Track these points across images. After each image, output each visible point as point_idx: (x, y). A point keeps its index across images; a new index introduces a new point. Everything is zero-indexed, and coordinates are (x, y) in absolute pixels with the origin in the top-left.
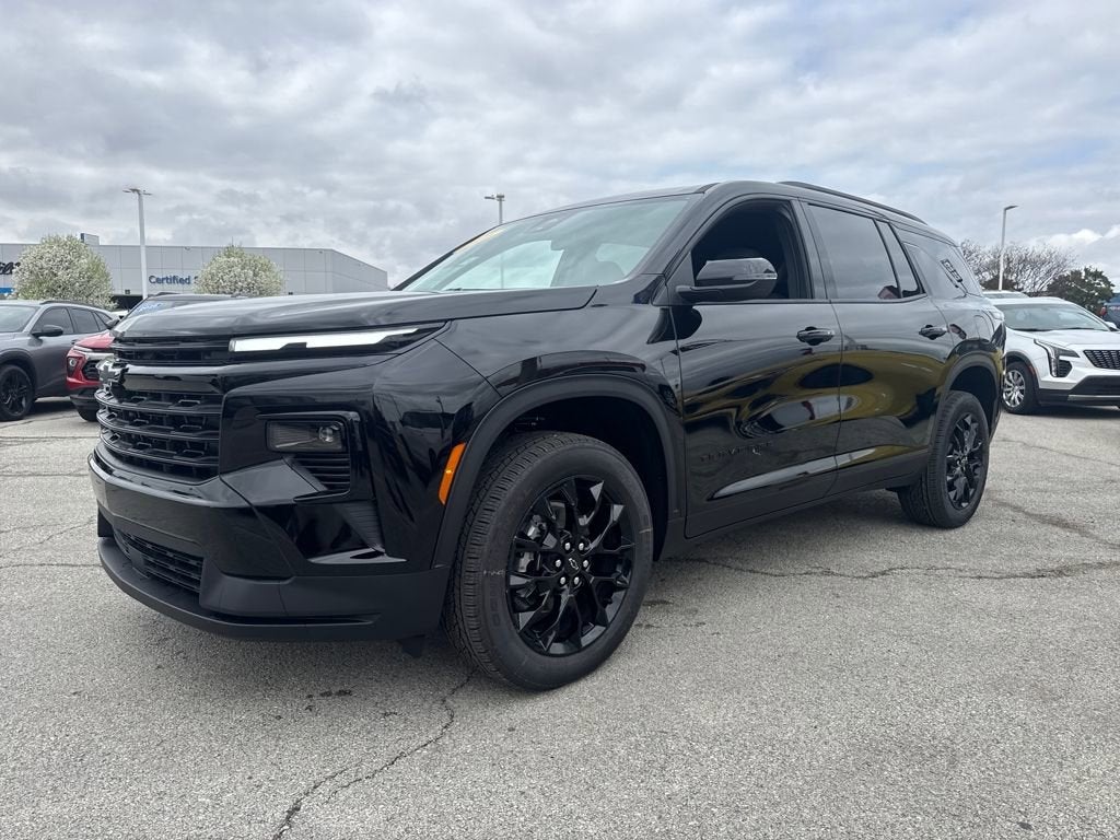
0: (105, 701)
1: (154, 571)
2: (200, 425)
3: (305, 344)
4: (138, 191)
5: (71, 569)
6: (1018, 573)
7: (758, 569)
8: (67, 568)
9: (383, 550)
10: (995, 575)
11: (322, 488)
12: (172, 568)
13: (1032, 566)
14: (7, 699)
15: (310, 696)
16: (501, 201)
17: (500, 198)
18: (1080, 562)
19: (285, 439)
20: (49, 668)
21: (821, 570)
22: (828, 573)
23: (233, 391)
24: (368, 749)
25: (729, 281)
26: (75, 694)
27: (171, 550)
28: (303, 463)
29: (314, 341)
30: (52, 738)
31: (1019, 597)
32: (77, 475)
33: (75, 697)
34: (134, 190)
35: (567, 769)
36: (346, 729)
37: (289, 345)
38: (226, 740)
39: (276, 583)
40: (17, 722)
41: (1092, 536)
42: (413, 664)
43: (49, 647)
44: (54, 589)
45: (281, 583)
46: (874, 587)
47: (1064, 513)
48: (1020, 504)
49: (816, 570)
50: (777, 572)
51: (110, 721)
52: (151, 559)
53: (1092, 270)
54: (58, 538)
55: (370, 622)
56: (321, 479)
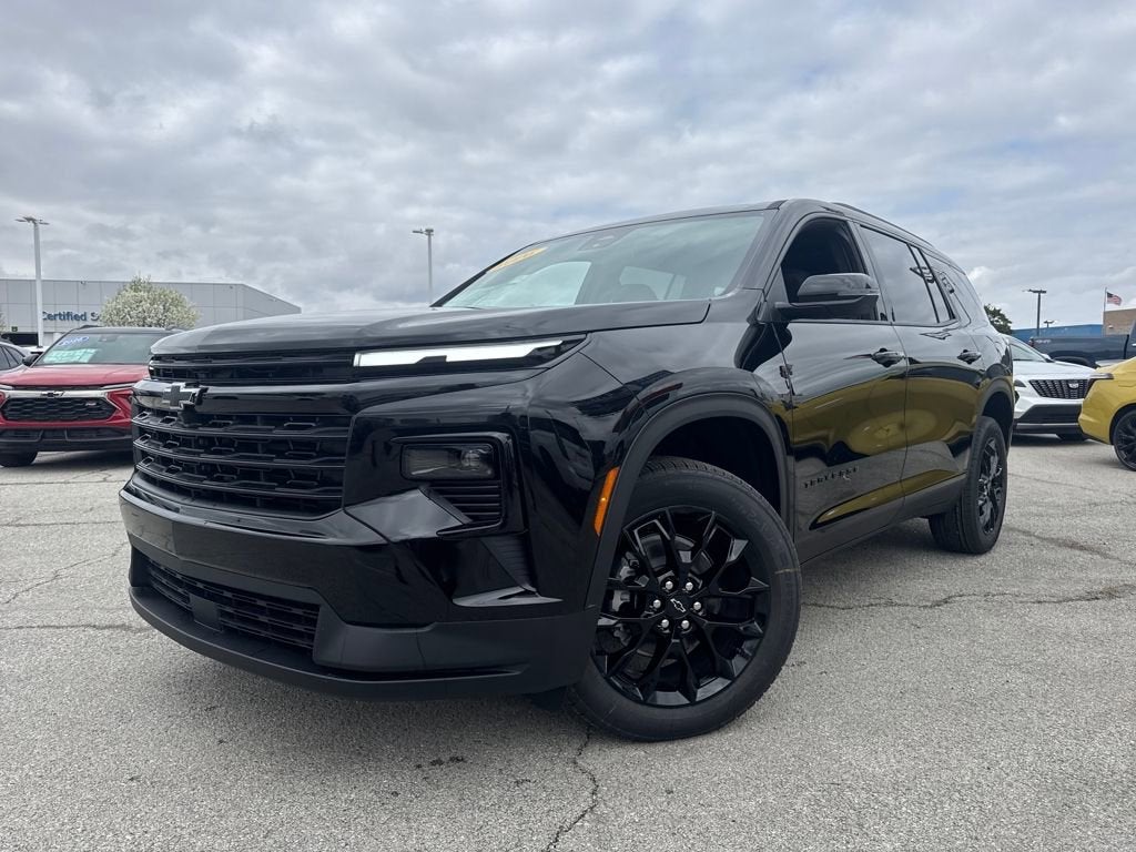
0: (173, 786)
1: (232, 624)
2: (314, 451)
3: (445, 357)
4: (33, 220)
5: (58, 631)
6: (1071, 595)
7: (821, 602)
8: (51, 630)
9: (533, 590)
10: (1052, 599)
11: (467, 521)
12: (263, 619)
13: (1081, 588)
14: (48, 792)
15: (419, 766)
17: (429, 232)
18: (1122, 583)
19: (422, 465)
20: (85, 749)
21: (883, 601)
22: (890, 603)
23: (366, 410)
24: (520, 825)
25: (834, 296)
26: (132, 779)
27: (262, 597)
28: (441, 492)
29: (454, 355)
30: (128, 837)
31: (1089, 619)
32: (17, 526)
33: (134, 784)
34: (29, 219)
35: (757, 833)
36: (482, 803)
37: (425, 359)
38: (347, 825)
39: (413, 631)
40: (73, 819)
41: (1112, 558)
42: (517, 723)
43: (73, 724)
44: (48, 656)
45: (419, 631)
46: (945, 616)
47: (1072, 535)
48: (1027, 529)
49: (878, 601)
50: (842, 605)
51: (190, 810)
52: (229, 610)
53: (992, 309)
54: (25, 596)
55: (517, 673)
56: (463, 510)
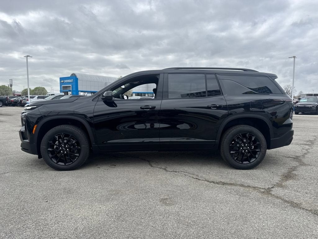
16: (294, 58)
